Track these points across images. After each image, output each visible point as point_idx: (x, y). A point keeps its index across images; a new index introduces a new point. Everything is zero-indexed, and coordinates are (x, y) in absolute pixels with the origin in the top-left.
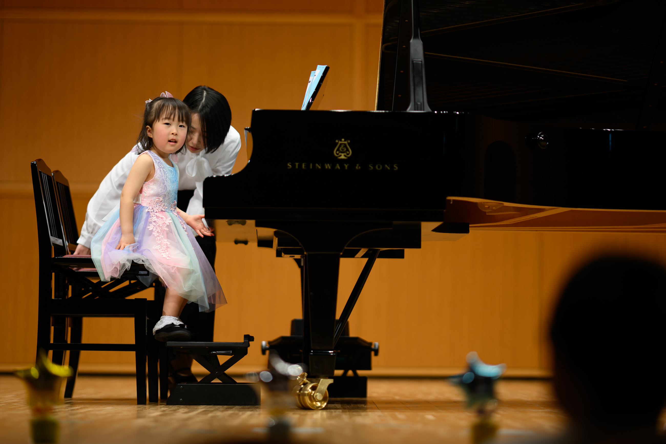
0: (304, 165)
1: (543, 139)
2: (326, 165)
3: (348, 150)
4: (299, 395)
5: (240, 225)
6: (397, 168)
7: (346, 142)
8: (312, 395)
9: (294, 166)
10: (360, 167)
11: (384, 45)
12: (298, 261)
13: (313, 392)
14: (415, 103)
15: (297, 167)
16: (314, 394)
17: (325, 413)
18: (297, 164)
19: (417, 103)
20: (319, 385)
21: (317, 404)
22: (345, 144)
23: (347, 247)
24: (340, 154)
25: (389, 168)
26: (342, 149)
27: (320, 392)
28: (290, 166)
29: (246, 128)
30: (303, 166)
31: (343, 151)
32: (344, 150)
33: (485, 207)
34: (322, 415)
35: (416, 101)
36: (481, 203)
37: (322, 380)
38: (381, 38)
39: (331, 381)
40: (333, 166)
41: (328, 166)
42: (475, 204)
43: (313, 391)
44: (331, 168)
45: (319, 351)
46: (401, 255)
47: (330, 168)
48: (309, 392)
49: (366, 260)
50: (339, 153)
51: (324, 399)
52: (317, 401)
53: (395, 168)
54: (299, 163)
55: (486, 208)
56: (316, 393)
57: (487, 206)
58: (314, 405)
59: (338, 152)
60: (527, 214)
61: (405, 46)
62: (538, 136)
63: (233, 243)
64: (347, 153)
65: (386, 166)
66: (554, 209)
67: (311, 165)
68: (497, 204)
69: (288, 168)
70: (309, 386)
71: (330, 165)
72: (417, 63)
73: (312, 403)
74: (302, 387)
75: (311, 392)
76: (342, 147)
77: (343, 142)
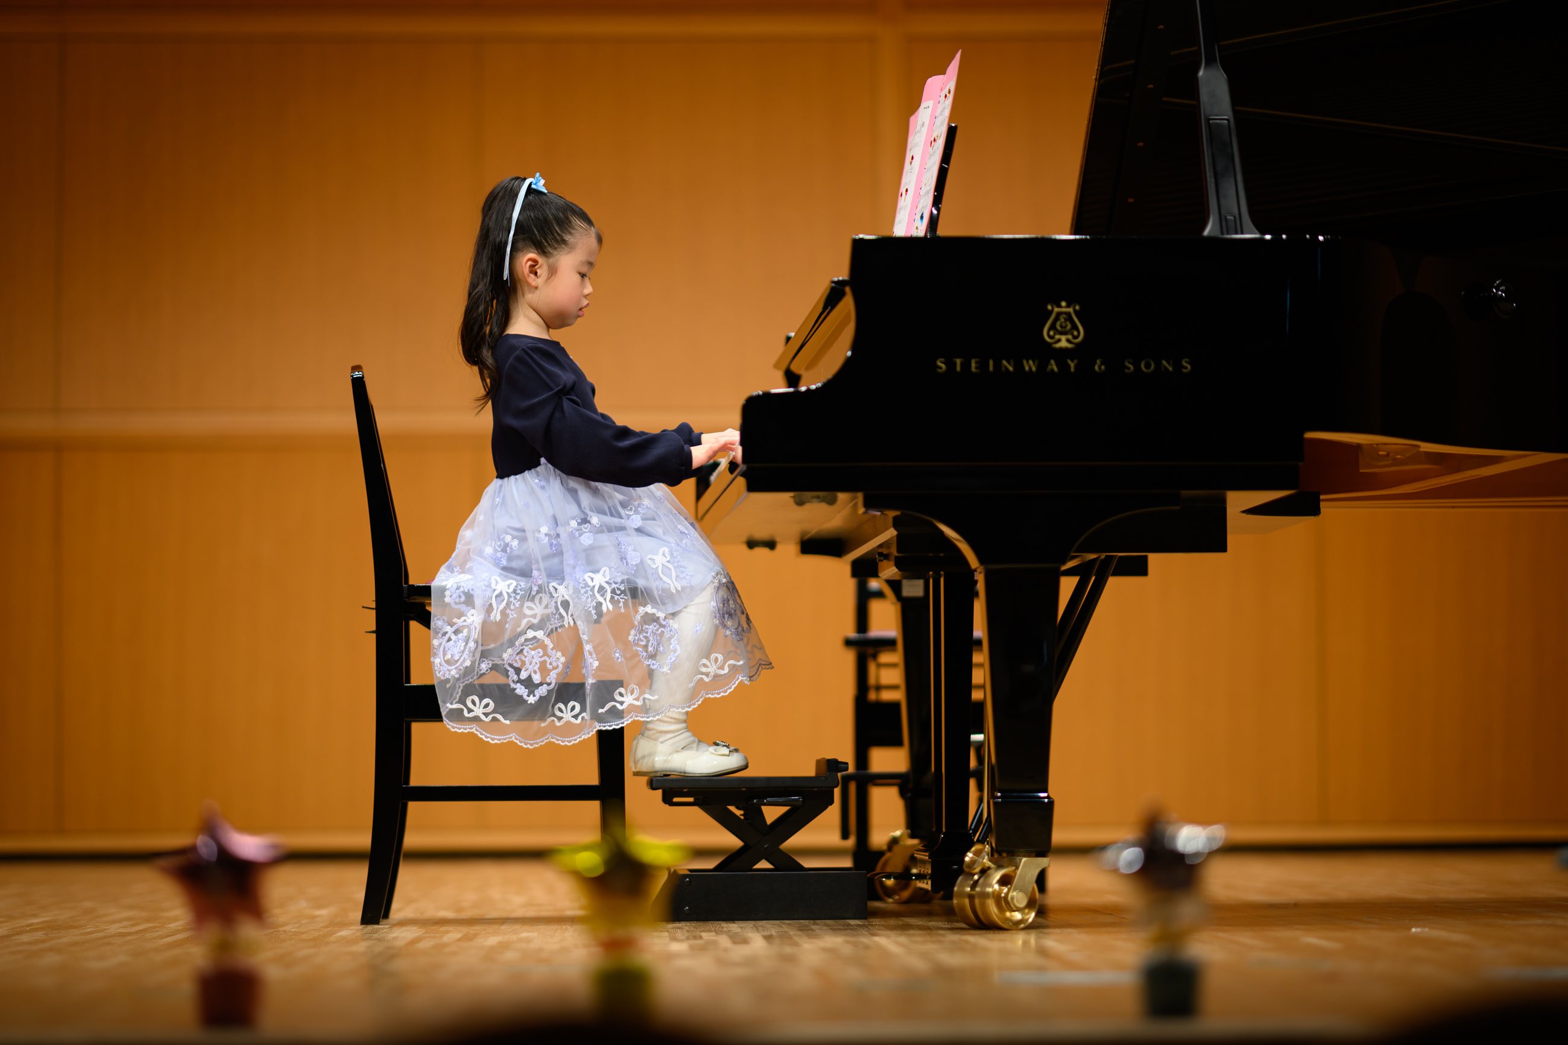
0: (976, 363)
1: (1504, 295)
2: (1025, 362)
3: (1076, 328)
4: (971, 897)
6: (1189, 367)
7: (1071, 310)
8: (1003, 895)
9: (951, 365)
10: (1103, 367)
13: (1005, 890)
14: (1221, 217)
15: (958, 368)
16: (1007, 894)
17: (1032, 938)
18: (958, 361)
19: (1226, 217)
20: (1018, 872)
21: (1012, 916)
22: (1069, 314)
23: (1076, 551)
24: (1057, 337)
25: (1170, 368)
26: (1061, 326)
27: (1021, 889)
28: (943, 366)
29: (836, 279)
30: (973, 365)
31: (1063, 330)
32: (1066, 327)
33: (1378, 455)
34: (1026, 943)
35: (1223, 212)
36: (1372, 445)
37: (1024, 859)
38: (1096, 68)
39: (1045, 863)
40: (1042, 365)
41: (1030, 365)
42: (1357, 448)
43: (1003, 888)
44: (1037, 369)
45: (1015, 794)
46: (1139, 569)
47: (1034, 369)
48: (995, 890)
50: (1055, 334)
51: (1031, 904)
52: (1015, 909)
53: (1186, 368)
54: (962, 359)
55: (1383, 455)
56: (1011, 891)
57: (1383, 451)
58: (1008, 919)
59: (1052, 333)
60: (1458, 470)
61: (1151, 86)
62: (1494, 290)
64: (1072, 335)
65: (1164, 362)
66: (1526, 456)
67: (991, 362)
68: (1407, 447)
69: (939, 370)
70: (995, 875)
71: (1034, 363)
72: (1217, 124)
73: (1004, 915)
74: (976, 877)
75: (1000, 889)
76: (1063, 320)
77: (1063, 310)
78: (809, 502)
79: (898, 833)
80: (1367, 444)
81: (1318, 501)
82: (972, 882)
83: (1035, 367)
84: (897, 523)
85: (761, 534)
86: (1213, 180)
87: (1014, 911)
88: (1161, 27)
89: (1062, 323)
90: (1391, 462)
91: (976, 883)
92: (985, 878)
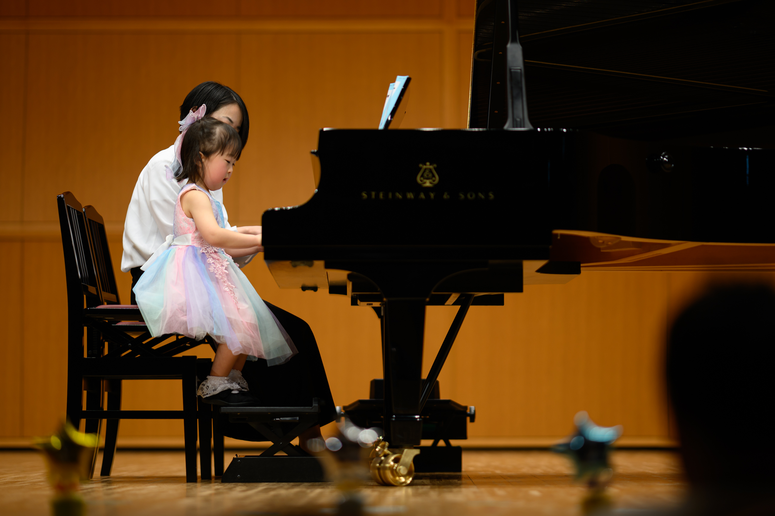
0: (383, 194)
1: (667, 160)
2: (408, 194)
3: (434, 176)
5: (307, 268)
6: (493, 196)
7: (431, 167)
8: (395, 468)
9: (369, 195)
10: (448, 197)
11: (476, 52)
12: (377, 310)
13: (396, 465)
14: (514, 120)
15: (373, 197)
16: (396, 468)
17: (410, 490)
18: (373, 194)
19: (516, 119)
20: (403, 456)
21: (400, 479)
22: (430, 169)
23: (434, 292)
24: (425, 180)
25: (483, 197)
26: (427, 175)
27: (404, 465)
28: (365, 195)
29: (313, 151)
30: (381, 195)
32: (429, 176)
33: (598, 242)
34: (406, 492)
35: (515, 116)
36: (594, 237)
37: (406, 450)
38: (473, 44)
39: (417, 452)
40: (417, 195)
41: (410, 196)
42: (587, 239)
45: (403, 416)
46: (499, 301)
47: (412, 197)
48: (391, 465)
49: (458, 307)
51: (409, 474)
52: (401, 475)
53: (491, 197)
54: (375, 192)
55: (601, 243)
56: (399, 466)
57: (601, 240)
58: (397, 481)
59: (422, 179)
60: (649, 251)
61: (501, 53)
62: (662, 157)
63: (301, 290)
64: (432, 180)
65: (480, 194)
66: (681, 243)
67: (390, 194)
68: (612, 238)
69: (363, 198)
70: (391, 458)
71: (412, 194)
72: (515, 72)
73: (395, 478)
74: (382, 459)
75: (393, 465)
77: (428, 167)
81: (580, 267)
82: (380, 461)
83: (413, 196)
85: (309, 282)
86: (511, 100)
87: (401, 477)
89: (427, 173)
90: (605, 246)
91: (382, 461)
92: (387, 459)
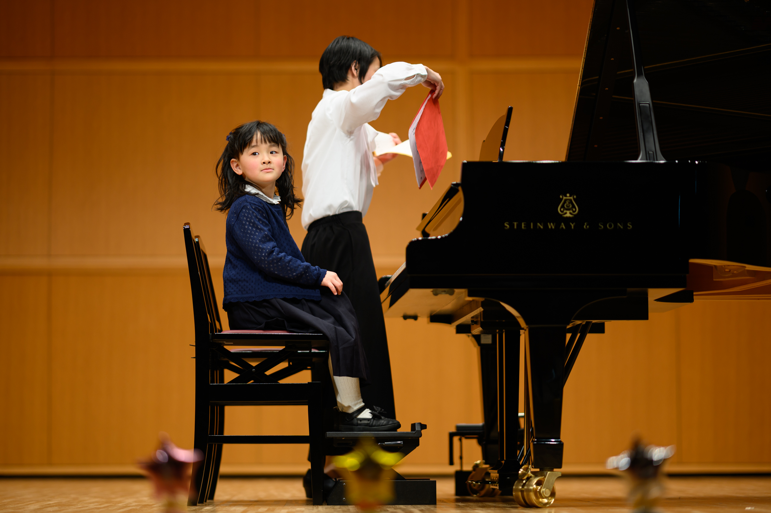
0: (524, 224)
2: (549, 224)
3: (574, 207)
4: (522, 491)
7: (572, 198)
8: (538, 490)
9: (512, 225)
10: (588, 227)
13: (539, 488)
14: (647, 153)
15: (515, 227)
16: (540, 490)
18: (515, 223)
19: (649, 152)
20: (546, 479)
21: (543, 501)
22: (571, 200)
24: (565, 211)
25: (622, 227)
26: (567, 206)
27: (547, 487)
28: (508, 226)
30: (523, 225)
32: (569, 206)
33: (725, 271)
35: (647, 150)
36: (722, 266)
37: (549, 472)
40: (558, 226)
41: (551, 226)
43: (538, 487)
44: (555, 227)
45: (543, 440)
46: (600, 329)
47: (553, 227)
48: (534, 488)
50: (564, 210)
51: (552, 495)
52: (544, 497)
53: (630, 227)
54: (517, 223)
55: (727, 271)
56: (542, 488)
57: (728, 269)
58: (541, 503)
59: (562, 210)
60: (764, 279)
61: (607, 89)
64: (573, 210)
65: (619, 224)
67: (532, 224)
68: (738, 267)
69: (506, 228)
70: (534, 480)
71: (553, 224)
72: (643, 106)
73: (539, 500)
74: (524, 482)
75: (536, 487)
76: (568, 203)
77: (568, 198)
78: (440, 294)
79: (478, 462)
80: (719, 266)
81: (693, 295)
82: (522, 484)
84: (483, 305)
85: (410, 312)
86: (642, 134)
87: (544, 498)
88: (612, 59)
89: (567, 204)
90: (731, 275)
91: (524, 484)
92: (529, 482)
